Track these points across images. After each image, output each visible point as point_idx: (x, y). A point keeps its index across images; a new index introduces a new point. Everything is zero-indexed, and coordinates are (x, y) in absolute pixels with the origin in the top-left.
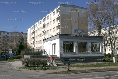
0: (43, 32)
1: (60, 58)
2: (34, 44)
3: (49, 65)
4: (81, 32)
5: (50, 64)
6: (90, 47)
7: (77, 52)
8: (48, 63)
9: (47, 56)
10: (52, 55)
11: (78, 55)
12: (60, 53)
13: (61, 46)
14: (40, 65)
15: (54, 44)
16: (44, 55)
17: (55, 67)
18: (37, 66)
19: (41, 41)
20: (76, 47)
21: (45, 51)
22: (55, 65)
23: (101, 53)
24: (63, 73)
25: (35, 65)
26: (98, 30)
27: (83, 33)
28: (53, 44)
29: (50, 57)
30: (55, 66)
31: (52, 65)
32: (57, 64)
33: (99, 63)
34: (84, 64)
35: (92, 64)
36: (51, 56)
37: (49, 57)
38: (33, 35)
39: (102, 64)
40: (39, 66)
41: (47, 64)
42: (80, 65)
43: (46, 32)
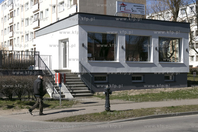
0: (34, 12)
1: (79, 76)
2: (11, 44)
3: (50, 94)
4: (135, 9)
5: (53, 93)
6: (156, 49)
7: (124, 62)
8: (49, 91)
9: (46, 71)
10: (58, 69)
11: (127, 69)
12: (80, 63)
13: (83, 45)
14: (27, 96)
15: (65, 41)
16: (37, 68)
17: (67, 100)
18: (17, 97)
19: (29, 35)
20: (122, 48)
21: (39, 57)
22: (69, 96)
23: (183, 65)
24: (92, 120)
25: (11, 95)
26: (172, 9)
27: (139, 13)
28: (61, 41)
29: (54, 73)
30: (66, 97)
31: (58, 95)
32: (72, 93)
33: (179, 89)
34: (144, 93)
35: (163, 93)
36: (56, 71)
37: (52, 75)
38: (11, 21)
39: (189, 93)
40: (22, 97)
41: (46, 92)
42: (133, 94)
43: (42, 12)
